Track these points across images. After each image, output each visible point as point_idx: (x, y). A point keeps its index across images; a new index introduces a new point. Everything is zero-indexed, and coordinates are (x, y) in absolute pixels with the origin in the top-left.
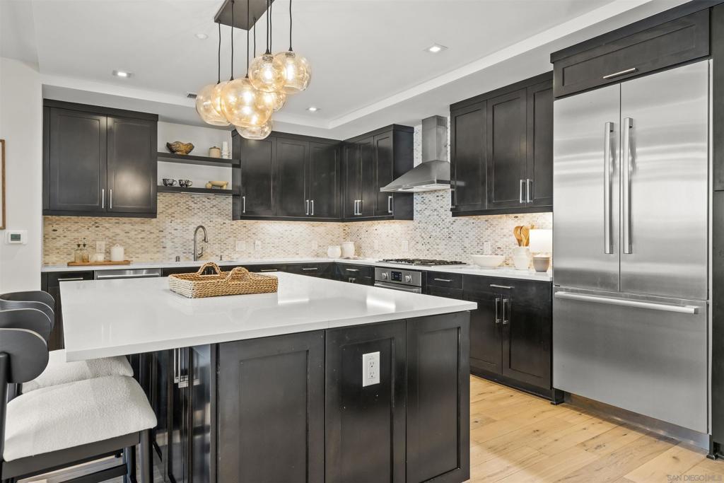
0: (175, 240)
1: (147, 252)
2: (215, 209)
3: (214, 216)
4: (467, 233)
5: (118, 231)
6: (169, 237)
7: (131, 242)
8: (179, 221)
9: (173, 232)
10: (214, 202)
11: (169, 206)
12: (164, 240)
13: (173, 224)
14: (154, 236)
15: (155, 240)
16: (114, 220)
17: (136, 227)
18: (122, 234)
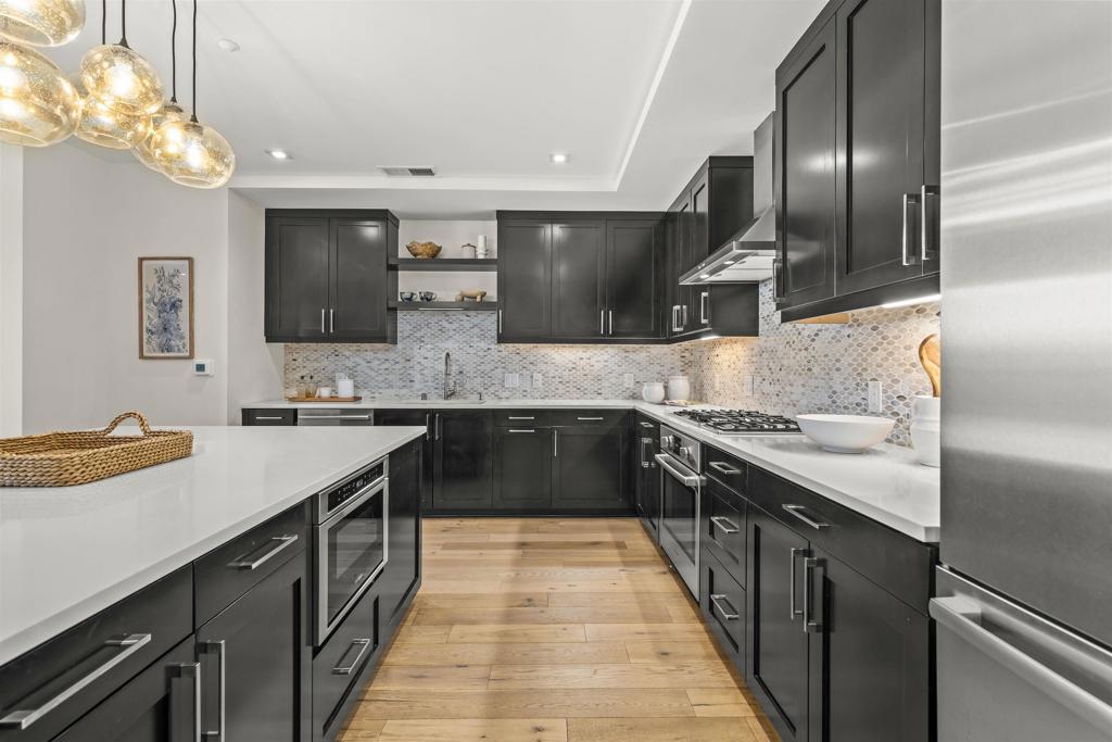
0: (425, 372)
1: (391, 387)
2: (476, 330)
3: (475, 339)
4: (838, 360)
5: (358, 360)
6: (418, 367)
7: (373, 374)
8: (429, 346)
9: (423, 361)
10: (476, 321)
11: (417, 328)
12: (411, 372)
13: (423, 351)
14: (398, 366)
15: (401, 372)
16: (354, 346)
17: (379, 355)
18: (364, 364)
